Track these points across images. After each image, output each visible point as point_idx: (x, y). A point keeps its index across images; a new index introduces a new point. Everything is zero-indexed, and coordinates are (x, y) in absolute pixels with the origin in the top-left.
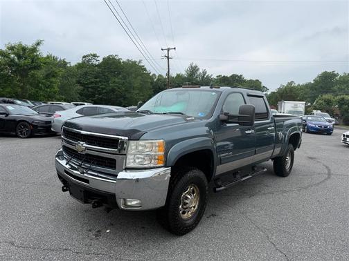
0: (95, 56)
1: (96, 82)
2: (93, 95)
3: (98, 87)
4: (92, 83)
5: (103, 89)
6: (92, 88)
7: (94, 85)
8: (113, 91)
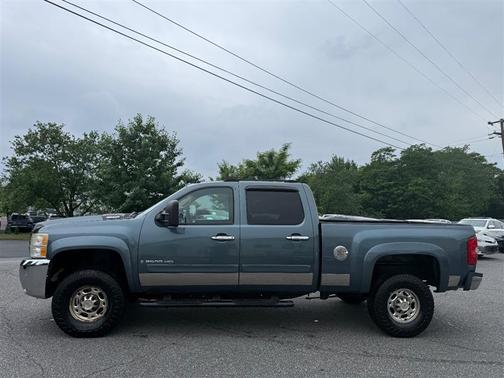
0: (388, 150)
1: (390, 185)
2: (384, 205)
3: (393, 193)
4: (383, 187)
5: (399, 196)
6: (384, 195)
7: (386, 190)
8: (414, 196)
